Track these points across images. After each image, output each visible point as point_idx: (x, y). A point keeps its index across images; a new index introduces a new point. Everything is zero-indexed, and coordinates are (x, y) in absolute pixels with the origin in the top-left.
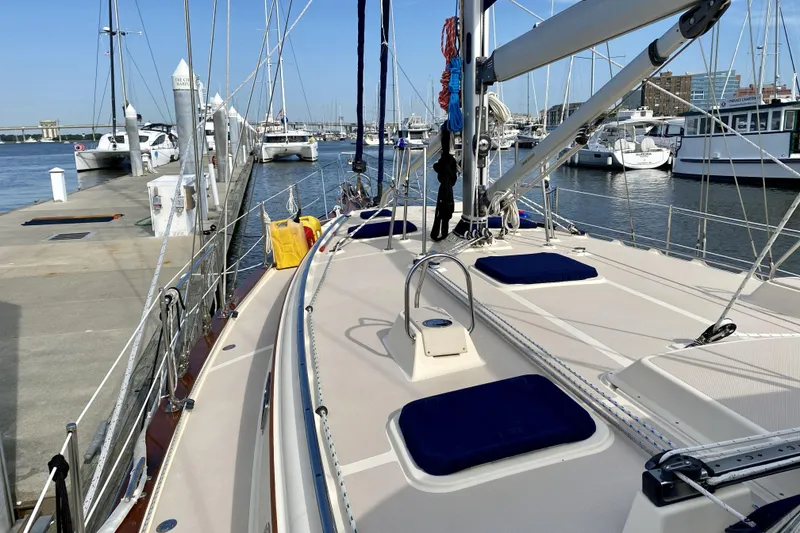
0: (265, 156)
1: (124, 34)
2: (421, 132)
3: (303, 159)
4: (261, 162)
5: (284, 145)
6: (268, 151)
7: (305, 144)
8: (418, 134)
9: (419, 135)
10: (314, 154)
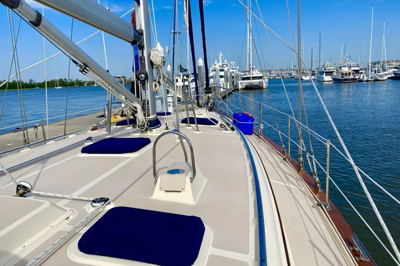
0: (240, 87)
1: (180, 33)
2: (332, 72)
3: (259, 88)
4: (238, 90)
5: (250, 81)
6: (241, 84)
7: (261, 80)
8: (329, 73)
9: (331, 74)
10: (264, 86)
